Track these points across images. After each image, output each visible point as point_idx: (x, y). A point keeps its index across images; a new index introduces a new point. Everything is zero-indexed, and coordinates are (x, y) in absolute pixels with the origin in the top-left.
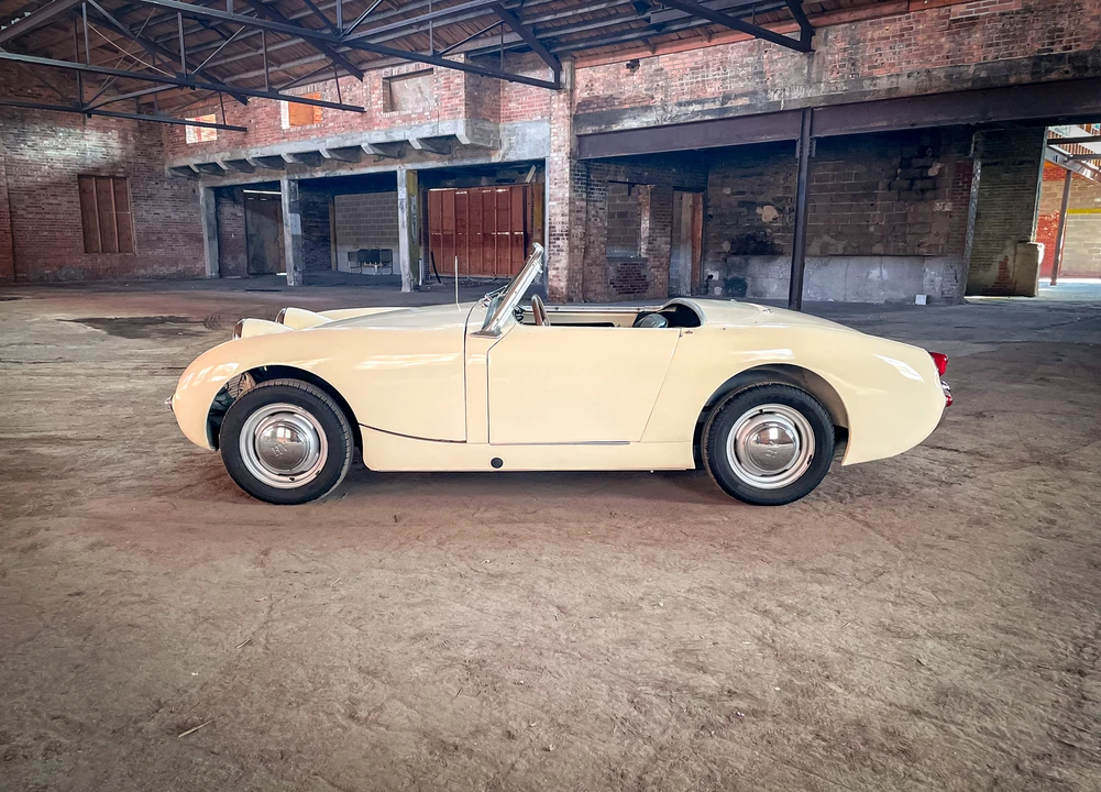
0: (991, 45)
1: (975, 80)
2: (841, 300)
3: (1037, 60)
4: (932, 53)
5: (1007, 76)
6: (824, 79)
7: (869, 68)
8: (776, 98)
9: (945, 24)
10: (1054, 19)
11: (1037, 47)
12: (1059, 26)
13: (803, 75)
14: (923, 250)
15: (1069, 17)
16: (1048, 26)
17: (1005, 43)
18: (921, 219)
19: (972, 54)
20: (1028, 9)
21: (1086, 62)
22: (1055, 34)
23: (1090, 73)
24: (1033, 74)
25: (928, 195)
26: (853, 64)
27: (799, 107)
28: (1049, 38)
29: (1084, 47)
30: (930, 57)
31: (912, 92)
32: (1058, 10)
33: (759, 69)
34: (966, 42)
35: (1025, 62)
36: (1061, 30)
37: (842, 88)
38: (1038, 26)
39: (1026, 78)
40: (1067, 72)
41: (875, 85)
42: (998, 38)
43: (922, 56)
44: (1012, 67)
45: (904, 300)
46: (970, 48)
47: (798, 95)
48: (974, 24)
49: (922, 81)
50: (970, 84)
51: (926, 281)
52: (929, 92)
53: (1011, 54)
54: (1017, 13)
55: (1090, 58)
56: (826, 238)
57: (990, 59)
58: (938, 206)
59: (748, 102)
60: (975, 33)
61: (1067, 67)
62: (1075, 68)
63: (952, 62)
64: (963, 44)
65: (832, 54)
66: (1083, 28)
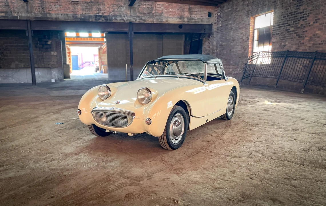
0: (83, 10)
1: (81, 19)
2: (26, 82)
3: (96, 16)
4: (67, 9)
5: (89, 19)
6: (33, 12)
7: (49, 10)
8: (16, 15)
9: (70, 1)
10: (98, 6)
11: (96, 12)
12: (100, 8)
13: (25, 9)
14: (50, 66)
15: (102, 6)
16: (97, 7)
17: (87, 10)
18: (48, 57)
19: (79, 12)
20: (92, 2)
21: (107, 18)
22: (99, 10)
23: (108, 21)
24: (95, 19)
25: (49, 50)
26: (43, 8)
27: (25, 19)
28: (98, 11)
29: (106, 14)
30: (67, 11)
31: (63, 20)
32: (99, 4)
33: (7, 4)
34: (77, 8)
35: (93, 16)
36: (100, 9)
37: (40, 15)
38: (95, 7)
39: (94, 20)
40: (103, 20)
41: (51, 16)
42: (85, 8)
43: (64, 9)
44: (90, 17)
45: (47, 81)
46: (78, 10)
47: (24, 15)
48: (78, 3)
49: (66, 17)
50: (79, 20)
51: (53, 75)
52: (68, 20)
53: (89, 13)
54: (89, 2)
55: (108, 17)
56: (17, 62)
57: (84, 14)
58: (52, 53)
59: (4, 15)
60: (79, 6)
61: (103, 19)
62: (105, 19)
63: (73, 13)
64: (76, 8)
65: (35, 4)
66: (106, 9)
